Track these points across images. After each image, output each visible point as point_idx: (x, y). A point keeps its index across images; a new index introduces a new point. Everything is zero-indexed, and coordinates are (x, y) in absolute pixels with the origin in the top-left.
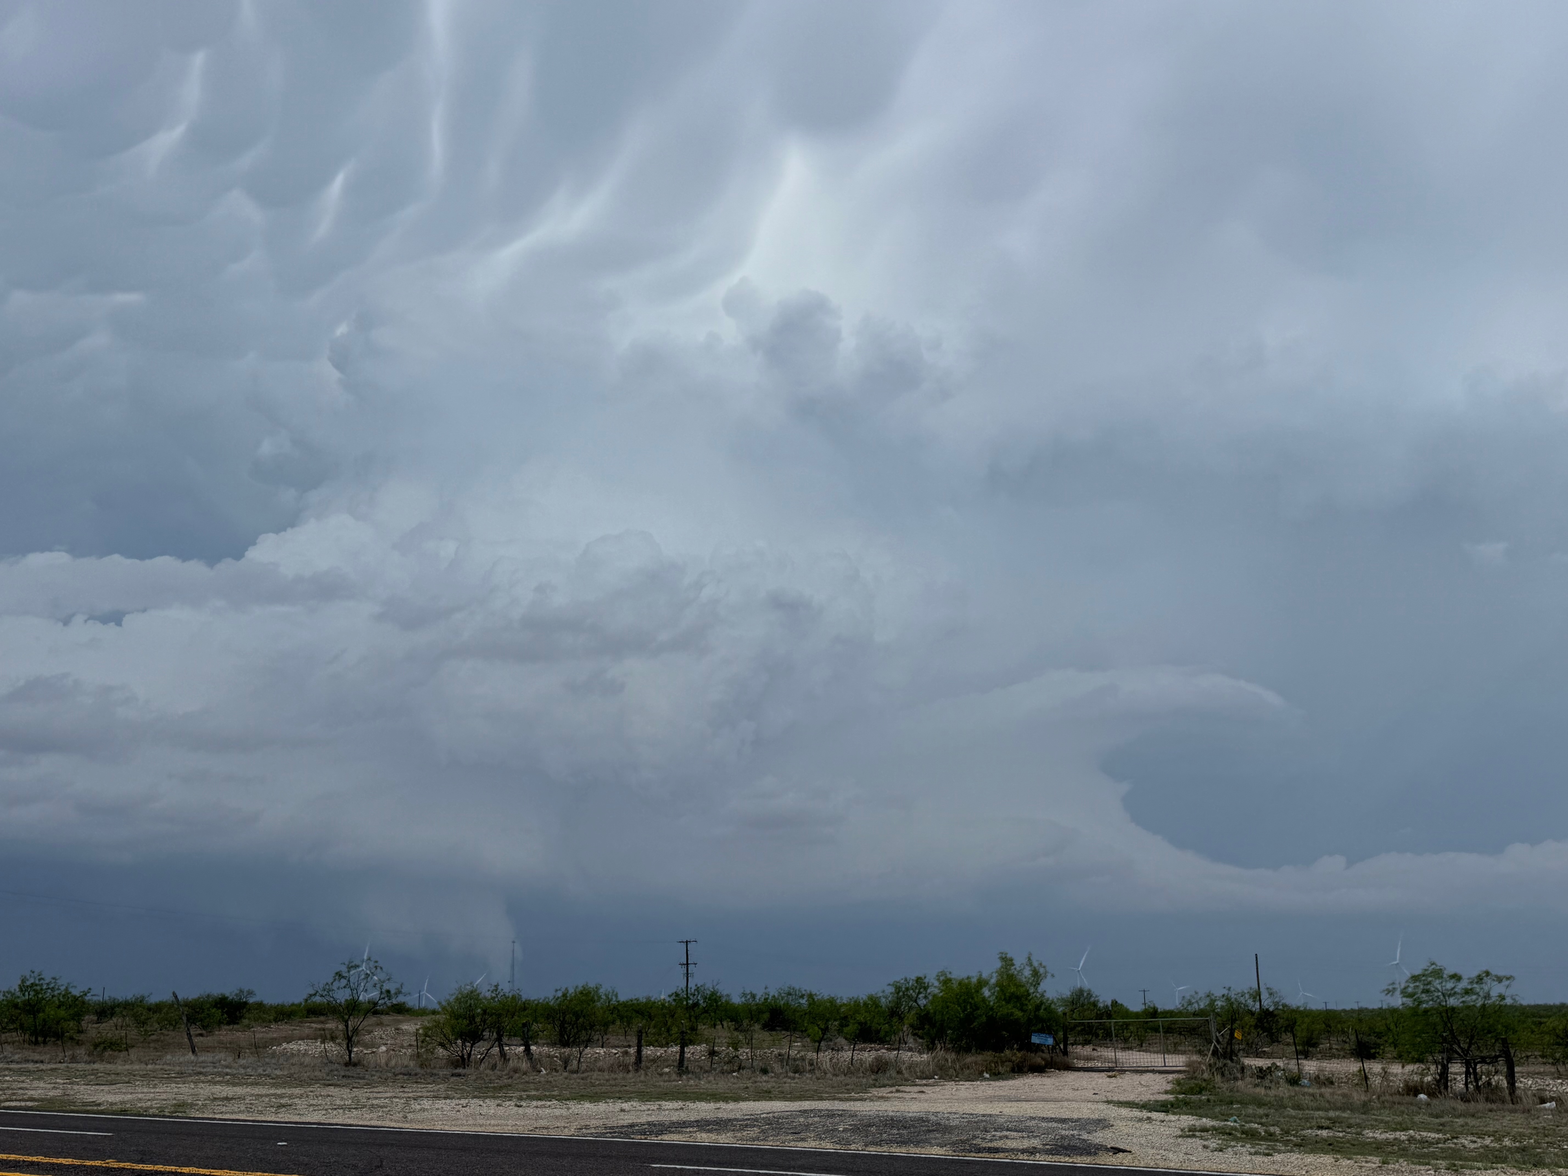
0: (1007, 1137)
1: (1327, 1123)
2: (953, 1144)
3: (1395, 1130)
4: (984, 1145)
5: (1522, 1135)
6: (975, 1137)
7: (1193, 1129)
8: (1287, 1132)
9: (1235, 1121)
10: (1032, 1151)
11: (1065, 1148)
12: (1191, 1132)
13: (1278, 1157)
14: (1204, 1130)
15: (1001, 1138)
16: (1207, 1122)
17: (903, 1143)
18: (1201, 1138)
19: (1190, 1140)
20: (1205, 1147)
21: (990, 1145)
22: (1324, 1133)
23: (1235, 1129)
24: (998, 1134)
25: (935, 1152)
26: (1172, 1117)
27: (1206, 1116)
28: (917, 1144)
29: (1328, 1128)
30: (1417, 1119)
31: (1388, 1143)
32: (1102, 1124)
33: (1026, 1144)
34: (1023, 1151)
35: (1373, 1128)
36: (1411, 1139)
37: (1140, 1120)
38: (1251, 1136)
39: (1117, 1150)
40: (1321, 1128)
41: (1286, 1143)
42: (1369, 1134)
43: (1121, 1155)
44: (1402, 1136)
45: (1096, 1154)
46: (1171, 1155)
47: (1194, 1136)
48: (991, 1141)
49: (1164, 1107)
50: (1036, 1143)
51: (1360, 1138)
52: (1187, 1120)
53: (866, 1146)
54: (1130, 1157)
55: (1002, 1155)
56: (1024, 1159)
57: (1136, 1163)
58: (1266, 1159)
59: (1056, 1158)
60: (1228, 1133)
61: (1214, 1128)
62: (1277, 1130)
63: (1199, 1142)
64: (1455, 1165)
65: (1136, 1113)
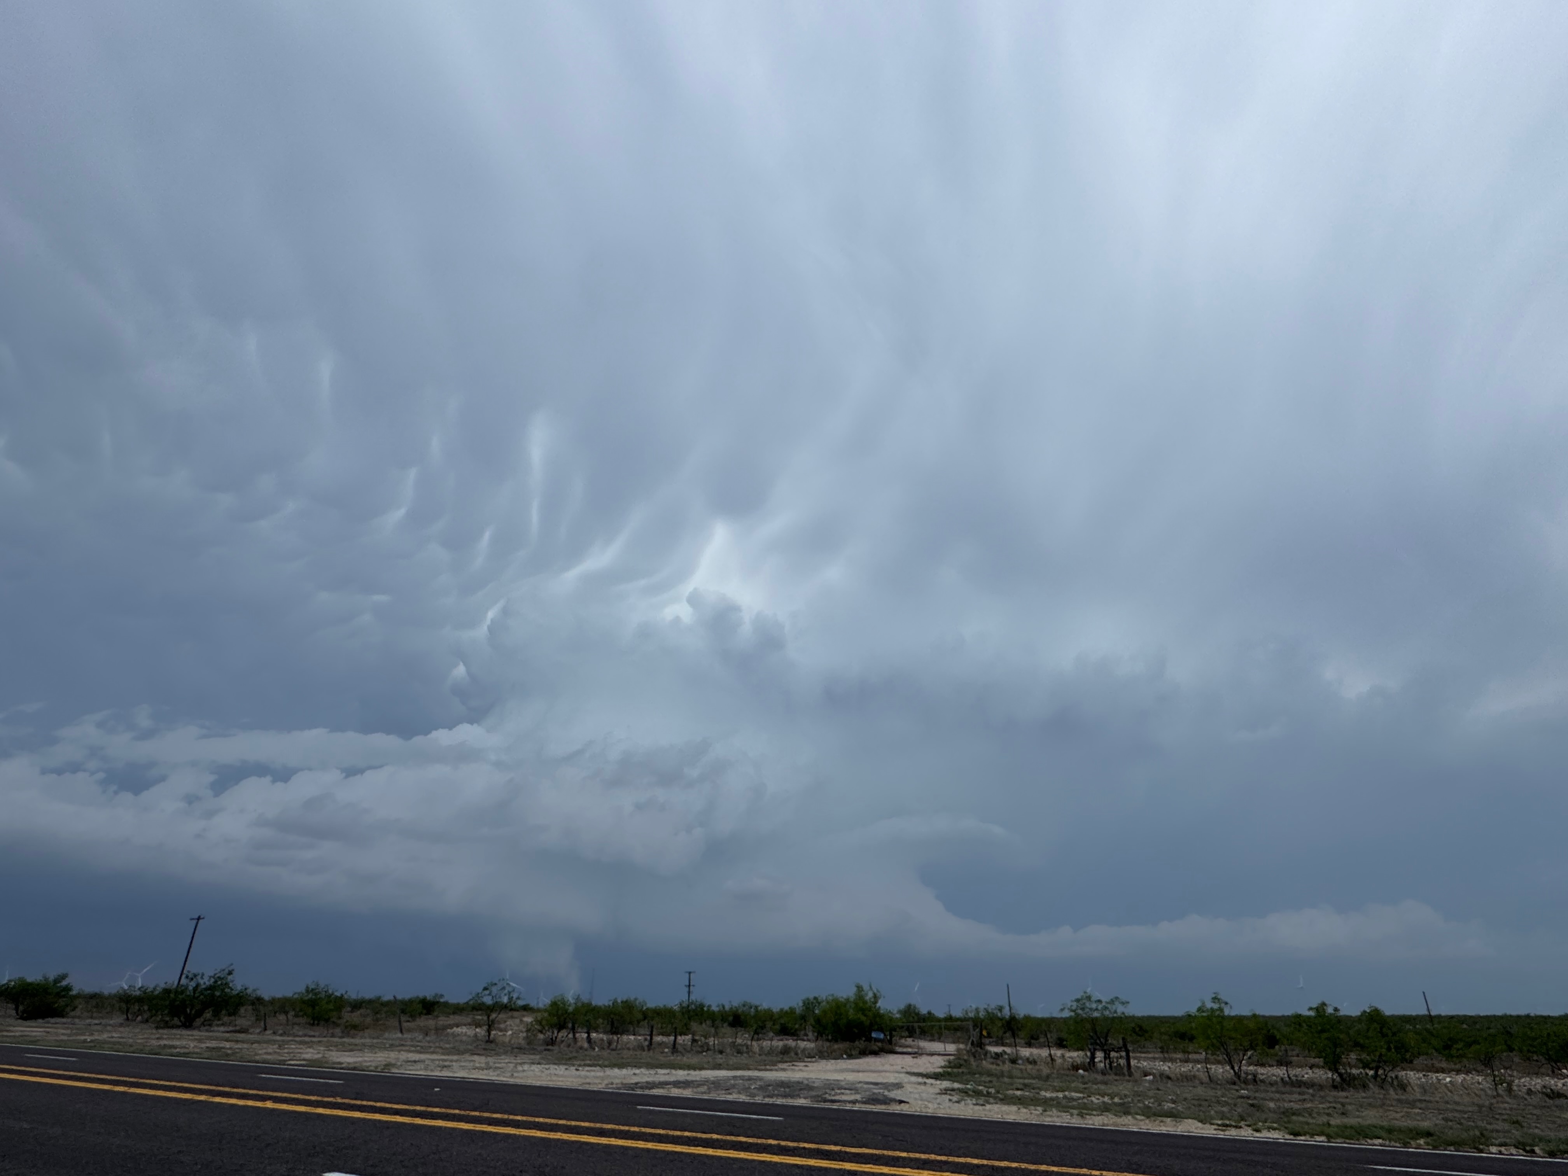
0: (843, 1094)
1: (1020, 1086)
2: (811, 1097)
3: (1058, 1091)
4: (830, 1098)
5: (1126, 1096)
6: (826, 1093)
7: (946, 1090)
8: (998, 1092)
9: (972, 1085)
10: (854, 1102)
11: (873, 1100)
12: (945, 1092)
13: (988, 1107)
14: (953, 1090)
15: (840, 1094)
16: (956, 1085)
17: (785, 1096)
18: (950, 1095)
19: (943, 1096)
20: (950, 1100)
21: (833, 1098)
22: (1018, 1093)
23: (969, 1089)
24: (839, 1091)
25: (801, 1102)
26: (938, 1082)
27: (957, 1082)
28: (792, 1097)
29: (1021, 1090)
30: (1073, 1085)
31: (1052, 1099)
32: (899, 1086)
33: (852, 1098)
34: (850, 1102)
35: (1046, 1090)
36: (1065, 1097)
37: (920, 1084)
38: (977, 1094)
39: (901, 1102)
40: (1018, 1089)
41: (995, 1098)
42: (1043, 1093)
43: (903, 1104)
44: (1060, 1095)
45: (889, 1104)
46: (930, 1105)
47: (946, 1094)
48: (834, 1095)
49: (936, 1076)
50: (858, 1097)
51: (1037, 1096)
52: (946, 1084)
53: (764, 1097)
54: (907, 1106)
55: (838, 1104)
56: (848, 1107)
57: (910, 1110)
58: (981, 1108)
59: (867, 1106)
60: (965, 1092)
61: (958, 1089)
62: (992, 1091)
63: (949, 1097)
64: (1081, 1112)
65: (920, 1080)
